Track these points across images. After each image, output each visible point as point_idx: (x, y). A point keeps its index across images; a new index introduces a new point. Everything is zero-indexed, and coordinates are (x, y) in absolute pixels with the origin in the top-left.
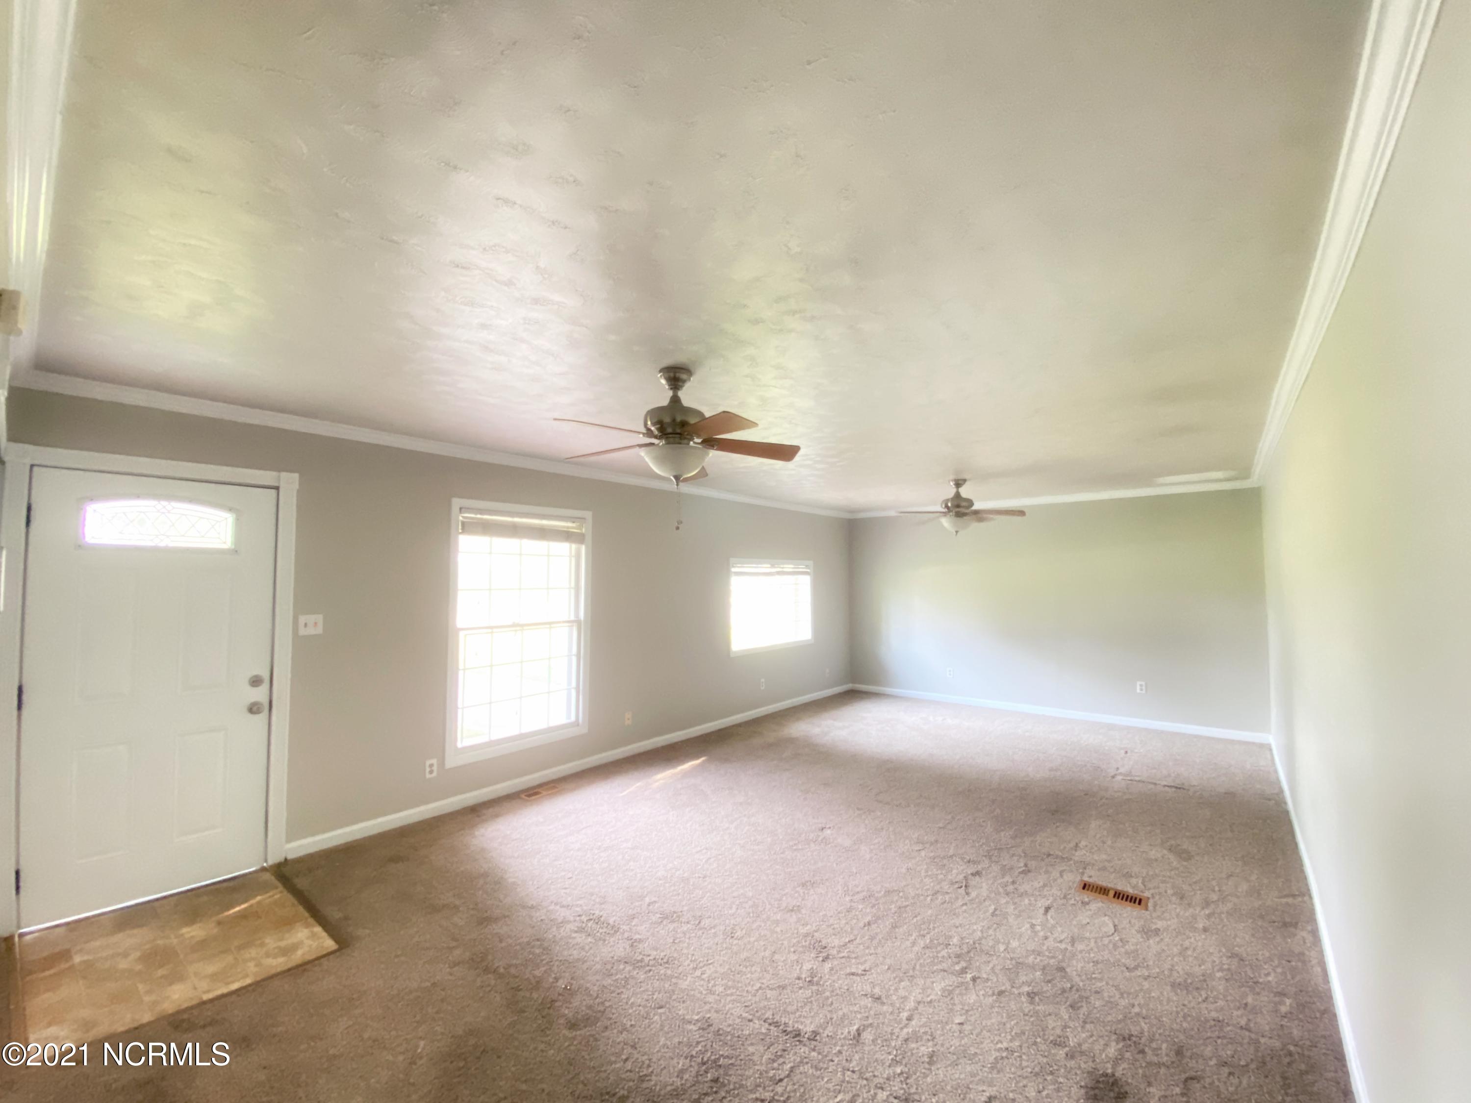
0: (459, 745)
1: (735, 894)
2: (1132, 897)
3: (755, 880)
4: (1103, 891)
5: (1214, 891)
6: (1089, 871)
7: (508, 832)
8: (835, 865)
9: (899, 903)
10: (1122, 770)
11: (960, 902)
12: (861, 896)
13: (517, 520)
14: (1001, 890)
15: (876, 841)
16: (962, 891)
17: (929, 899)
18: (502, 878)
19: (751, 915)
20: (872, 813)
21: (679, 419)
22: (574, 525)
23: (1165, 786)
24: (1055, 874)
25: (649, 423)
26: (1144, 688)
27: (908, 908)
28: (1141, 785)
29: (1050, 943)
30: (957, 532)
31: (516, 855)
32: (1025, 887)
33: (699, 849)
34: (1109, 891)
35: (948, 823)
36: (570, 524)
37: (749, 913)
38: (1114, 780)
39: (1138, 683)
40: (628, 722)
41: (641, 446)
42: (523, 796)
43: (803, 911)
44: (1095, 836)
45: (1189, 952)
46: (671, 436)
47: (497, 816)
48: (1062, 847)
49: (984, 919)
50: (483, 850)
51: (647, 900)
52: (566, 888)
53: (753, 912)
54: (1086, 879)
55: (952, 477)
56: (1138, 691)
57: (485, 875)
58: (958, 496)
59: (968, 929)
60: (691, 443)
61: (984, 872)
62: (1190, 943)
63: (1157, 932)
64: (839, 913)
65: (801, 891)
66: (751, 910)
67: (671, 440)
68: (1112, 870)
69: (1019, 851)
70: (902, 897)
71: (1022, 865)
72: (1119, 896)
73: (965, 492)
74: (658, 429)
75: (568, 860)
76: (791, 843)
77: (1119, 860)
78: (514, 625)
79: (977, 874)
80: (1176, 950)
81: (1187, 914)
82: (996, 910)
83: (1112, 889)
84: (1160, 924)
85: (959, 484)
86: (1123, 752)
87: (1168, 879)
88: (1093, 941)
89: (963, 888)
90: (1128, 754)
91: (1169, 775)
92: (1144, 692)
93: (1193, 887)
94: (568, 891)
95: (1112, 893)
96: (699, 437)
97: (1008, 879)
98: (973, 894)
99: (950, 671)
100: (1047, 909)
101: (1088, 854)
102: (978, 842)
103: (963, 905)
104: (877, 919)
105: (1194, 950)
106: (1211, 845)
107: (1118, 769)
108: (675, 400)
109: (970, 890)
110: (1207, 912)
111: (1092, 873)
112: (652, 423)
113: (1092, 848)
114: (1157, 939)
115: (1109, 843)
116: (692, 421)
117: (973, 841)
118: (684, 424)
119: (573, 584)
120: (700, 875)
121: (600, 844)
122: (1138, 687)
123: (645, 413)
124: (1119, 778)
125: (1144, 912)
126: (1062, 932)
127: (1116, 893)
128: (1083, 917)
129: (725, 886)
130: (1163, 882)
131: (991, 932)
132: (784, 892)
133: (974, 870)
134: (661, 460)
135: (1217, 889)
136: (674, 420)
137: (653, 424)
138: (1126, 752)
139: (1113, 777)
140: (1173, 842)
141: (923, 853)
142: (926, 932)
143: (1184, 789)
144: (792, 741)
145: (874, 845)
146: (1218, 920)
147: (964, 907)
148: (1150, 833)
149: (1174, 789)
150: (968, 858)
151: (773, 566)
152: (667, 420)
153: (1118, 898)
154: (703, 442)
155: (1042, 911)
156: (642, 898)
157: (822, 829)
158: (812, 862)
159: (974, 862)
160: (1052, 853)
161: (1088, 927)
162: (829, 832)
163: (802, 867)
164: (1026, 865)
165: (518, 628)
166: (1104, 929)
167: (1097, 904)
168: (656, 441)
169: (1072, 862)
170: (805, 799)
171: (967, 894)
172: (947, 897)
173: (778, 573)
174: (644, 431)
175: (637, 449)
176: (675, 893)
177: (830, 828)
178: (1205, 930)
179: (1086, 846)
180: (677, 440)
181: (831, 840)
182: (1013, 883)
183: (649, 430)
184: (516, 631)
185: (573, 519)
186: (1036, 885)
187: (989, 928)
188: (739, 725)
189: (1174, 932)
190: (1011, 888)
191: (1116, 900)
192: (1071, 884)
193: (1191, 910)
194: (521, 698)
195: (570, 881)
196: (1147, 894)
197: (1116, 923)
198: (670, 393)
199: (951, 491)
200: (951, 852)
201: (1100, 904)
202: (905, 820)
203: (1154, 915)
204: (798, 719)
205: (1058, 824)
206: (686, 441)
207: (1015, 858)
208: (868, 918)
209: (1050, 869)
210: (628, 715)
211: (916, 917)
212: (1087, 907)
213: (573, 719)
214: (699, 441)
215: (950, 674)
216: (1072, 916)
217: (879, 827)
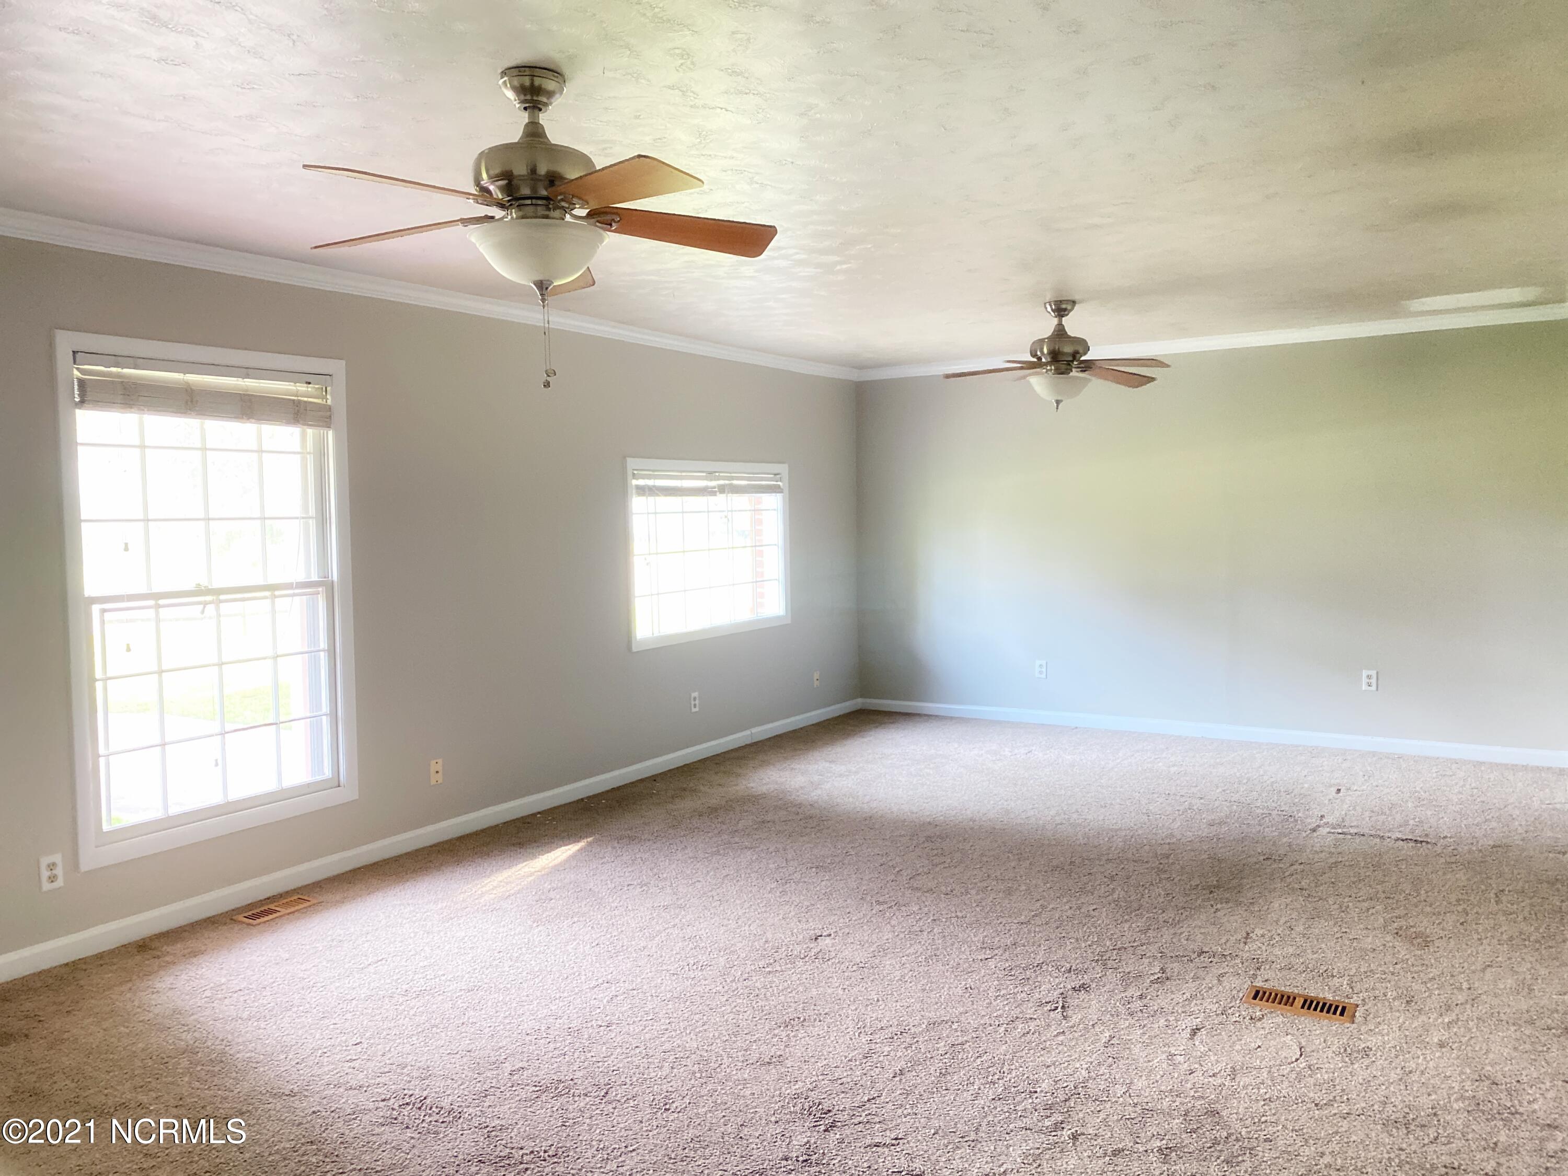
0: (106, 827)
1: (667, 1046)
2: (1331, 1006)
3: (700, 1023)
4: (1286, 1000)
5: (1460, 989)
6: (1265, 973)
7: (223, 980)
8: (840, 992)
9: (951, 1040)
10: (1329, 819)
11: (1054, 1030)
12: (887, 1033)
13: (193, 378)
14: (1122, 1009)
15: (912, 950)
16: (1057, 1015)
17: (1002, 1029)
18: (224, 1053)
19: (698, 1075)
20: (903, 908)
21: (542, 170)
22: (310, 389)
23: (1398, 839)
24: (1210, 979)
25: (485, 176)
26: (1374, 681)
27: (966, 1046)
28: (1358, 839)
29: (1198, 1077)
30: (1058, 402)
31: (245, 1015)
32: (1163, 1001)
33: (594, 983)
34: (1295, 999)
35: (1036, 915)
36: (302, 388)
37: (694, 1073)
38: (1315, 834)
39: (1365, 673)
40: (435, 779)
41: (466, 222)
42: (240, 918)
43: (789, 1063)
44: (1277, 922)
45: (1415, 1077)
46: (529, 202)
47: (195, 954)
48: (1223, 941)
49: (1092, 1052)
50: (176, 1012)
51: (508, 1067)
52: (351, 1060)
53: (700, 1071)
54: (1259, 983)
55: (1049, 297)
56: (1364, 687)
57: (188, 1051)
58: (1060, 333)
59: (1065, 1068)
60: (568, 218)
61: (1094, 985)
62: (1418, 1064)
63: (1366, 1052)
64: (850, 1060)
65: (784, 1034)
66: (696, 1067)
67: (530, 210)
68: (1302, 968)
69: (1153, 950)
70: (956, 1030)
71: (1157, 969)
72: (1310, 1004)
73: (1074, 325)
74: (501, 189)
75: (349, 1016)
76: (761, 964)
77: (1314, 953)
78: (199, 591)
79: (1084, 987)
80: (1393, 1076)
81: (1416, 1024)
82: (1112, 1037)
83: (1300, 996)
84: (1373, 1041)
85: (1061, 309)
86: (1334, 789)
87: (1390, 977)
88: (1265, 1071)
89: (1059, 1009)
90: (1341, 794)
91: (1406, 823)
92: (1374, 688)
93: (1429, 985)
94: (356, 1064)
95: (1299, 1002)
96: (585, 203)
97: (1133, 991)
98: (1075, 1018)
99: (1041, 666)
100: (1195, 1031)
101: (1264, 948)
102: (1086, 941)
103: (1059, 1034)
104: (914, 1063)
105: (1422, 1073)
106: (1462, 924)
107: (1322, 816)
108: (534, 133)
109: (1070, 1013)
110: (1446, 1020)
111: (1269, 974)
112: (490, 177)
113: (1272, 938)
114: (1366, 1062)
115: (1300, 928)
116: (572, 174)
117: (1077, 940)
118: (553, 179)
119: (312, 511)
120: (599, 1023)
121: (405, 987)
122: (1365, 680)
123: (476, 155)
124: (1324, 831)
125: (1347, 1025)
126: (1217, 1061)
127: (1305, 1001)
128: (1252, 1038)
129: (647, 1036)
130: (1382, 980)
131: (1103, 1070)
132: (754, 1038)
133: (1077, 984)
134: (507, 250)
135: (1465, 986)
136: (533, 171)
137: (494, 178)
138: (1339, 790)
139: (1314, 830)
140: (1403, 923)
141: (992, 963)
142: (996, 1077)
143: (1427, 843)
144: (752, 800)
145: (908, 956)
146: (1462, 1029)
147: (1061, 1038)
148: (1368, 910)
149: (1411, 844)
150: (1068, 966)
151: (711, 475)
152: (520, 170)
153: (1309, 1008)
154: (590, 215)
155: (1186, 1034)
156: (497, 1065)
157: (816, 939)
158: (801, 989)
159: (1077, 972)
160: (1205, 949)
161: (1259, 1052)
162: (828, 941)
163: (782, 998)
164: (1163, 970)
165: (209, 598)
166: (1283, 1054)
167: (1276, 1018)
168: (497, 213)
169: (1238, 961)
170: (784, 892)
171: (1065, 1018)
172: (1032, 1025)
173: (722, 489)
174: (473, 190)
175: (460, 227)
176: (557, 1052)
177: (830, 935)
178: (1441, 1045)
179: (1263, 936)
180: (541, 211)
181: (833, 954)
182: (1141, 997)
183: (485, 190)
184: (205, 604)
185: (307, 377)
186: (1179, 998)
187: (1099, 1064)
188: (654, 778)
189: (1393, 1050)
190: (1138, 1004)
191: (1305, 1010)
192: (1235, 992)
193: (1423, 1018)
194: (223, 734)
195: (359, 1048)
196: (1355, 1000)
197: (1304, 1044)
198: (525, 117)
199: (1046, 325)
200: (1040, 959)
201: (1280, 1019)
202: (959, 914)
203: (1364, 1029)
204: (765, 764)
205: (1219, 906)
206: (557, 213)
207: (1146, 961)
208: (901, 1064)
209: (1201, 973)
210: (436, 765)
211: (980, 1057)
212: (1259, 1024)
213: (328, 773)
214: (583, 212)
215: (1041, 672)
216: (1234, 1038)
217: (916, 928)
